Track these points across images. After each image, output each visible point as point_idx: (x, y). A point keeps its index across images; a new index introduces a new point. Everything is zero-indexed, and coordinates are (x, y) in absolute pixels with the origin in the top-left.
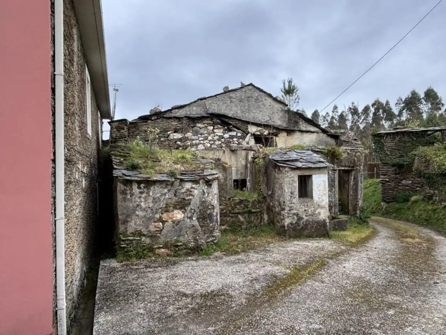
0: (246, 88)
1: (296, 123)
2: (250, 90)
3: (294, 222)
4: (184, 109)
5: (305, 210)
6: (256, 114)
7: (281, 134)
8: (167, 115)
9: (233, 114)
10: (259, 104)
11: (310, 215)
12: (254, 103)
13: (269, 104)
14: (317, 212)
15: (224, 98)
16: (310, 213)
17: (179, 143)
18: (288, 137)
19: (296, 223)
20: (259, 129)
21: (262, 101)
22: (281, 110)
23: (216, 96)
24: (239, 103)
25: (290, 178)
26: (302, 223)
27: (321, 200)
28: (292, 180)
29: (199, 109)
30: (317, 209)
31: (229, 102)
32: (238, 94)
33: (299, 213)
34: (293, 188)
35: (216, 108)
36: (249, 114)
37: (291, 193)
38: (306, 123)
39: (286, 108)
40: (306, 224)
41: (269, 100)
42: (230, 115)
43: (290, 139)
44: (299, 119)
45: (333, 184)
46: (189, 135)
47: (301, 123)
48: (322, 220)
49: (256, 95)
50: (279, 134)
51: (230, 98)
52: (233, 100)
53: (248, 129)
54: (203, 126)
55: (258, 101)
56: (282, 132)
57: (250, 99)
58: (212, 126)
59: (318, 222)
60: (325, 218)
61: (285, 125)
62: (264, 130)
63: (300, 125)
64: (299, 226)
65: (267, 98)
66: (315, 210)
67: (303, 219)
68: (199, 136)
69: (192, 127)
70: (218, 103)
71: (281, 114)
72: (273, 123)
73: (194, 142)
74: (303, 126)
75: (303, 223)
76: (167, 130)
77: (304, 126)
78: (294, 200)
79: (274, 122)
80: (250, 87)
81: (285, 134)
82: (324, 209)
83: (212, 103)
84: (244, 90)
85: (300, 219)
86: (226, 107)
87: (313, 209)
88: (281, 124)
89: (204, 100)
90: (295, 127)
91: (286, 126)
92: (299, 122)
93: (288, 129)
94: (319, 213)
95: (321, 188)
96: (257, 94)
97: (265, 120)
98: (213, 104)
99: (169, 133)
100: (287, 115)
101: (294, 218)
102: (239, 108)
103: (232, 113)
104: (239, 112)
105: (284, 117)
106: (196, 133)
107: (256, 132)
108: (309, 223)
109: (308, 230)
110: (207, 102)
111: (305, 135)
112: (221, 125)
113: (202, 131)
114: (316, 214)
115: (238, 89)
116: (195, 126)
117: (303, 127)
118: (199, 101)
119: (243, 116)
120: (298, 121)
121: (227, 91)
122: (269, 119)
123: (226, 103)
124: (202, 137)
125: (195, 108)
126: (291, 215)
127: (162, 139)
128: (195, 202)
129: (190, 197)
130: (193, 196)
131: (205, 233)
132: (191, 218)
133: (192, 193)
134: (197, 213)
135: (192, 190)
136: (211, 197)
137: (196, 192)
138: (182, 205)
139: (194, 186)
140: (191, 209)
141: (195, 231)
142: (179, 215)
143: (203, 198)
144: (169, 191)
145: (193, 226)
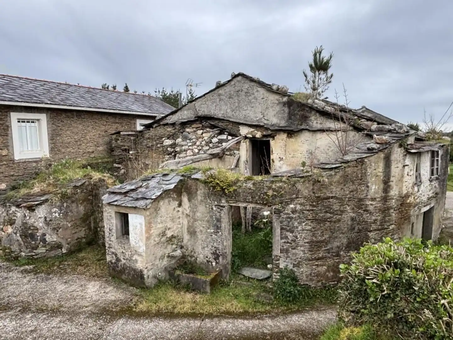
0: (235, 80)
1: (305, 118)
2: (238, 81)
3: (113, 261)
4: (177, 114)
5: (123, 252)
6: (248, 112)
7: (277, 136)
8: (165, 122)
9: (223, 114)
10: (250, 98)
11: (127, 259)
12: (244, 97)
13: (262, 97)
14: (134, 259)
15: (212, 96)
16: (127, 256)
17: (169, 149)
18: (291, 139)
19: (115, 263)
20: (252, 130)
21: (253, 94)
22: (277, 102)
23: (204, 95)
24: (228, 99)
25: (108, 213)
26: (120, 265)
27: (138, 245)
28: (110, 216)
29: (190, 112)
30: (134, 255)
31: (218, 100)
32: (227, 88)
33: (117, 252)
34: (111, 225)
35: (206, 110)
36: (240, 111)
37: (110, 230)
38: (322, 117)
39: (285, 99)
40: (123, 268)
41: (262, 91)
42: (220, 116)
43: (292, 142)
44: (311, 112)
45: (219, 226)
46: (179, 140)
47: (313, 118)
48: (139, 269)
49: (246, 87)
50: (276, 136)
51: (219, 95)
52: (222, 97)
53: (239, 130)
54: (192, 130)
55: (248, 94)
56: (279, 134)
57: (240, 92)
58: (202, 129)
59: (135, 270)
60: (142, 268)
61: (283, 123)
62: (256, 132)
63: (311, 120)
64: (118, 267)
65: (259, 89)
66: (132, 255)
67: (121, 261)
68: (188, 141)
69: (182, 133)
70: (207, 103)
71: (278, 108)
72: (266, 122)
73: (183, 148)
75: (121, 266)
76: (162, 136)
77: (319, 122)
78: (112, 237)
79: (268, 120)
80: (239, 78)
81: (285, 135)
82: (141, 257)
83: (201, 104)
84: (233, 83)
85: (118, 260)
86: (216, 106)
87: (130, 253)
88: (278, 122)
89: (194, 103)
90: (301, 125)
91: (285, 125)
92: (310, 117)
93: (287, 128)
94: (136, 261)
95: (138, 232)
96: (247, 85)
97: (258, 119)
98: (203, 106)
99: (163, 139)
100: (286, 110)
101: (113, 257)
102: (229, 105)
103: (222, 113)
104: (229, 111)
105: (282, 112)
106: (185, 138)
107: (248, 134)
108: (126, 268)
109: (125, 275)
110: (197, 104)
111: (319, 135)
112: (210, 128)
113: (190, 136)
114: (134, 260)
115: (227, 83)
116: (184, 132)
117: (317, 123)
118: (189, 104)
119: (233, 115)
120: (308, 114)
121: (219, 86)
122: (262, 116)
123: (214, 102)
124: (190, 142)
125: (185, 112)
126: (110, 253)
127: (159, 145)
128: (19, 222)
129: (15, 218)
130: (17, 217)
131: (27, 248)
132: (16, 233)
133: (16, 215)
134: (19, 231)
135: (16, 212)
136: (33, 220)
137: (19, 215)
138: (11, 223)
139: (17, 209)
140: (16, 227)
141: (20, 245)
142: (10, 230)
143: (24, 220)
144: (5, 210)
145: (18, 240)
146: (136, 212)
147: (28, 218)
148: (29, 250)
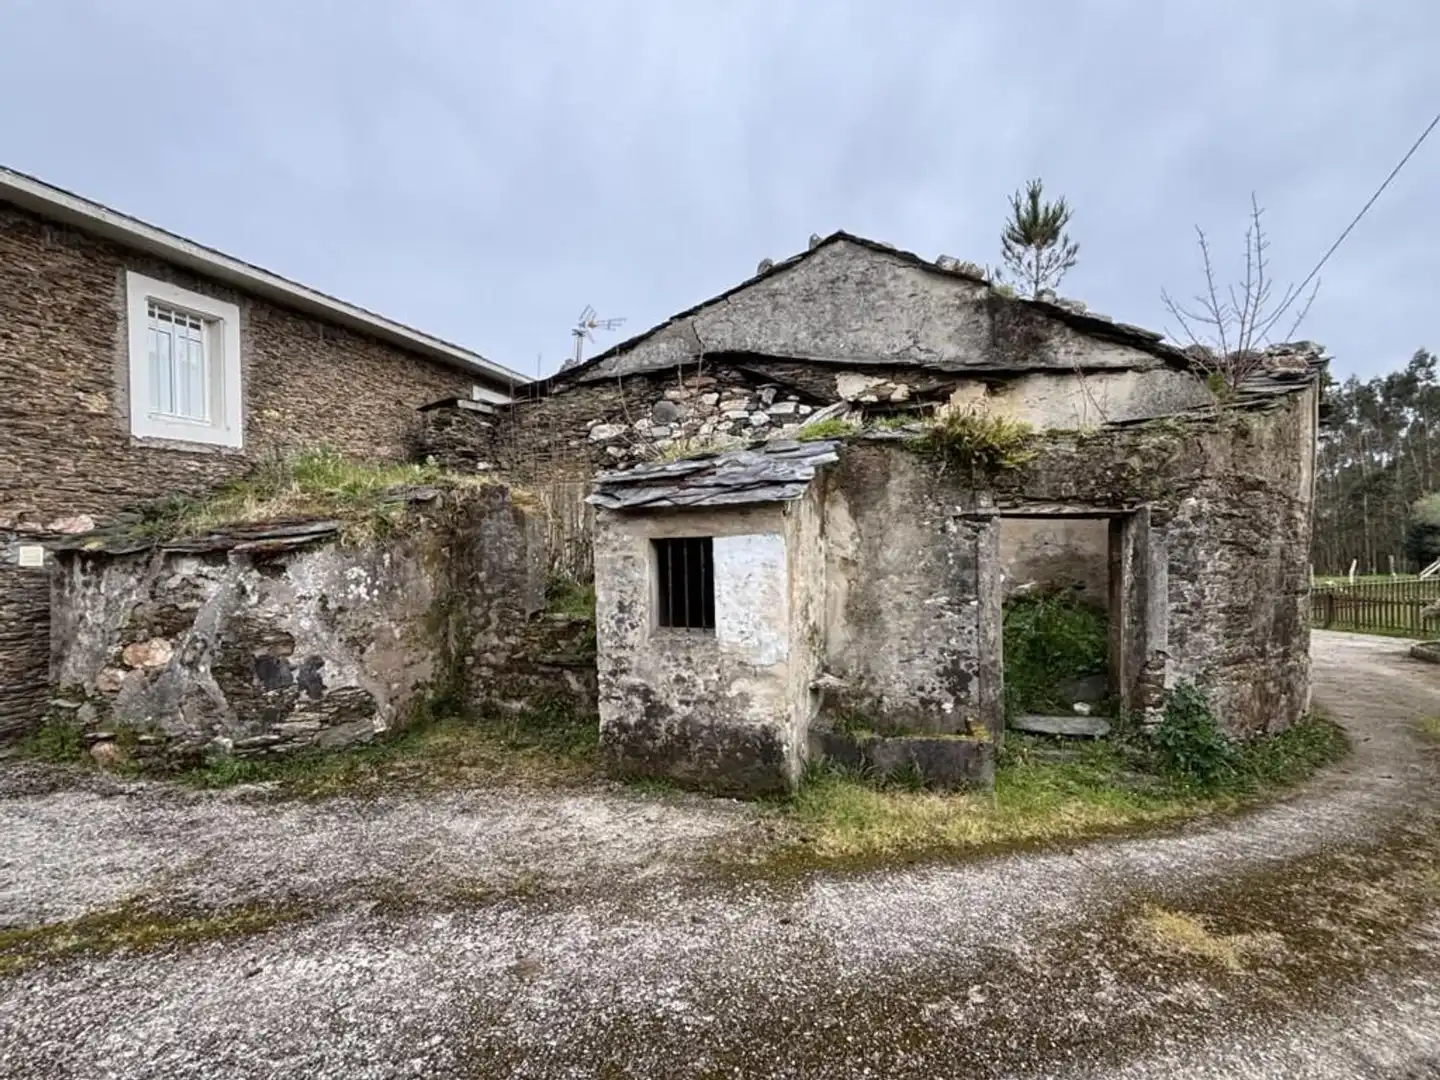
0: (825, 252)
1: (1035, 342)
2: (835, 255)
3: (632, 720)
4: (635, 352)
5: (679, 680)
6: (863, 334)
7: (959, 391)
8: (594, 374)
9: (785, 345)
10: (873, 296)
11: (700, 700)
12: (853, 296)
13: (910, 291)
14: (733, 692)
15: (751, 299)
16: (700, 690)
17: (611, 450)
18: (996, 399)
19: (639, 725)
20: (876, 381)
21: (884, 285)
22: (957, 302)
23: (725, 296)
24: (803, 305)
25: (615, 550)
26: (663, 728)
27: (754, 641)
28: (626, 558)
29: (676, 346)
30: (734, 678)
31: (768, 309)
32: (798, 276)
33: (652, 685)
34: (629, 589)
35: (728, 337)
36: (839, 335)
37: (621, 608)
38: (1081, 339)
39: (981, 293)
40: (683, 734)
41: (910, 275)
42: (774, 351)
43: (1001, 405)
44: (1049, 326)
45: (971, 581)
46: (642, 425)
47: (1055, 341)
48: (758, 726)
49: (861, 269)
50: (953, 391)
51: (773, 295)
52: (781, 299)
53: (836, 387)
54: (686, 394)
55: (867, 287)
56: (963, 387)
57: (841, 284)
58: (716, 391)
59: (735, 735)
60: (770, 720)
61: (975, 357)
62: (892, 385)
63: (1050, 347)
64: (654, 738)
65: (901, 271)
66: (725, 682)
67: (671, 712)
68: (672, 425)
69: (653, 403)
70: (733, 318)
71: (959, 318)
72: (923, 356)
73: (659, 444)
74: (1066, 350)
75: (669, 729)
76: (587, 417)
77: (1075, 349)
78: (631, 634)
79: (928, 351)
80: (840, 245)
81: (982, 389)
82: (770, 681)
83: (714, 322)
84: (816, 260)
85: (656, 710)
86: (760, 325)
87: (715, 677)
88: (961, 353)
89: (690, 318)
90: (1025, 359)
91: (981, 360)
92: (1046, 339)
93: (990, 368)
94: (745, 699)
95: (755, 593)
96: (861, 264)
97: (896, 350)
98: (717, 326)
99: (590, 424)
100: (984, 320)
101: (631, 705)
102: (803, 320)
103: (782, 342)
104: (802, 335)
105: (974, 326)
106: (664, 418)
107: (864, 393)
108: (695, 736)
109: (689, 760)
110: (700, 322)
111: (1074, 385)
112: (742, 387)
113: (680, 411)
114: (731, 700)
115: (797, 262)
116: (661, 399)
117: (1067, 353)
118: (677, 324)
119: (816, 346)
120: (1042, 332)
121: (770, 272)
122: (911, 342)
123: (757, 314)
124: (680, 428)
125: (663, 346)
126: (620, 694)
127: (573, 443)
128: (209, 618)
129: (194, 604)
130: (203, 600)
131: (242, 718)
132: (192, 665)
133: (199, 592)
134: (212, 653)
135: (200, 581)
136: (276, 608)
137: (212, 589)
138: (171, 624)
139: (205, 570)
140: (195, 639)
141: (209, 707)
142: (161, 653)
143: (238, 607)
144: (140, 581)
145: (201, 691)
146: (747, 527)
147: (254, 599)
148: (249, 724)
